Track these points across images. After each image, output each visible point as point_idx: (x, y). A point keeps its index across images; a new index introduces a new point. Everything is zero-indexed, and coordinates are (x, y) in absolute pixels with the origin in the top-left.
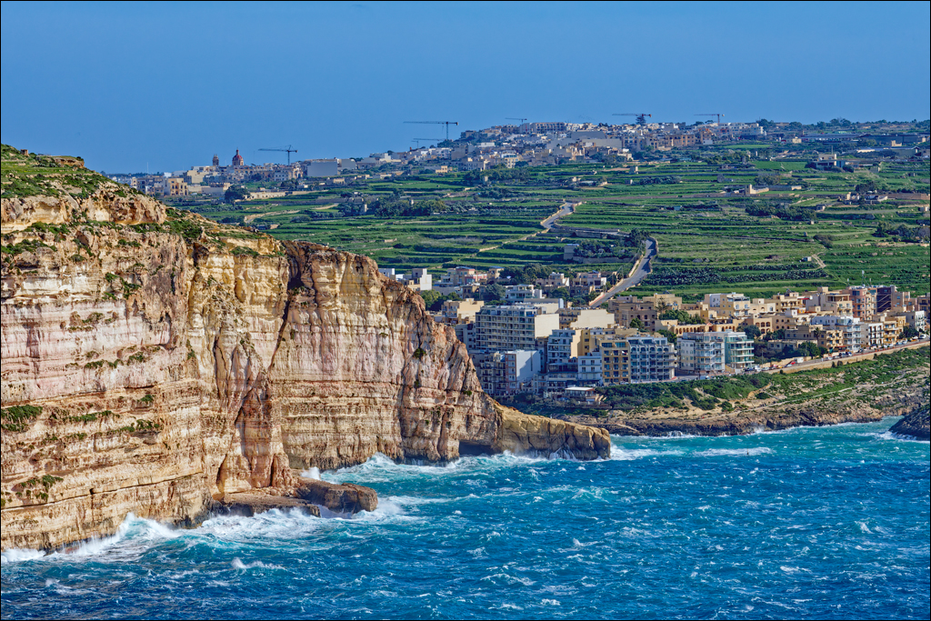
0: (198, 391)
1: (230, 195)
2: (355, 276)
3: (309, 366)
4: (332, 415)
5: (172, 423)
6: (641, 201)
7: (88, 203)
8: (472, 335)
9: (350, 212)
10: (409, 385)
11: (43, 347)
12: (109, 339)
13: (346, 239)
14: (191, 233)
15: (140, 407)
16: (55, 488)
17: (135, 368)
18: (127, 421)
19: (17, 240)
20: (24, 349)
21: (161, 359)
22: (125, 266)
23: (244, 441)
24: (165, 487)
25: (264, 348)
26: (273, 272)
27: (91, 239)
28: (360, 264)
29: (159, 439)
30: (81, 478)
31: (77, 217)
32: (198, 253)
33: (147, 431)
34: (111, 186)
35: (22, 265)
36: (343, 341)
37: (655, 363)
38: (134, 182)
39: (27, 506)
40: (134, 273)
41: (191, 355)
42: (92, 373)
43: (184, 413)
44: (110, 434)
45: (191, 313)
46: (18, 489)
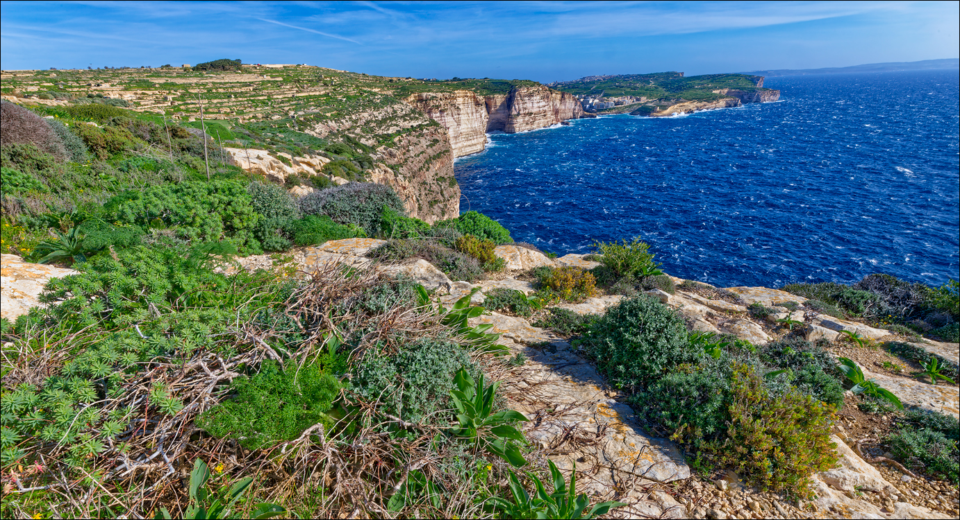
0: (551, 111)
1: (555, 86)
2: (569, 96)
3: (563, 107)
4: (566, 113)
6: (603, 86)
8: (582, 103)
9: (569, 88)
11: (533, 105)
12: (541, 104)
13: (568, 91)
14: (551, 91)
15: (544, 113)
16: (534, 122)
17: (544, 108)
19: (531, 92)
21: (547, 107)
23: (555, 116)
24: (546, 122)
26: (560, 96)
27: (540, 92)
29: (546, 117)
30: (537, 121)
31: (538, 89)
32: (552, 94)
34: (542, 85)
35: (532, 95)
36: (567, 104)
37: (603, 106)
38: (545, 85)
39: (531, 125)
40: (544, 96)
41: (550, 106)
42: (539, 109)
43: (549, 113)
44: (541, 116)
45: (550, 101)
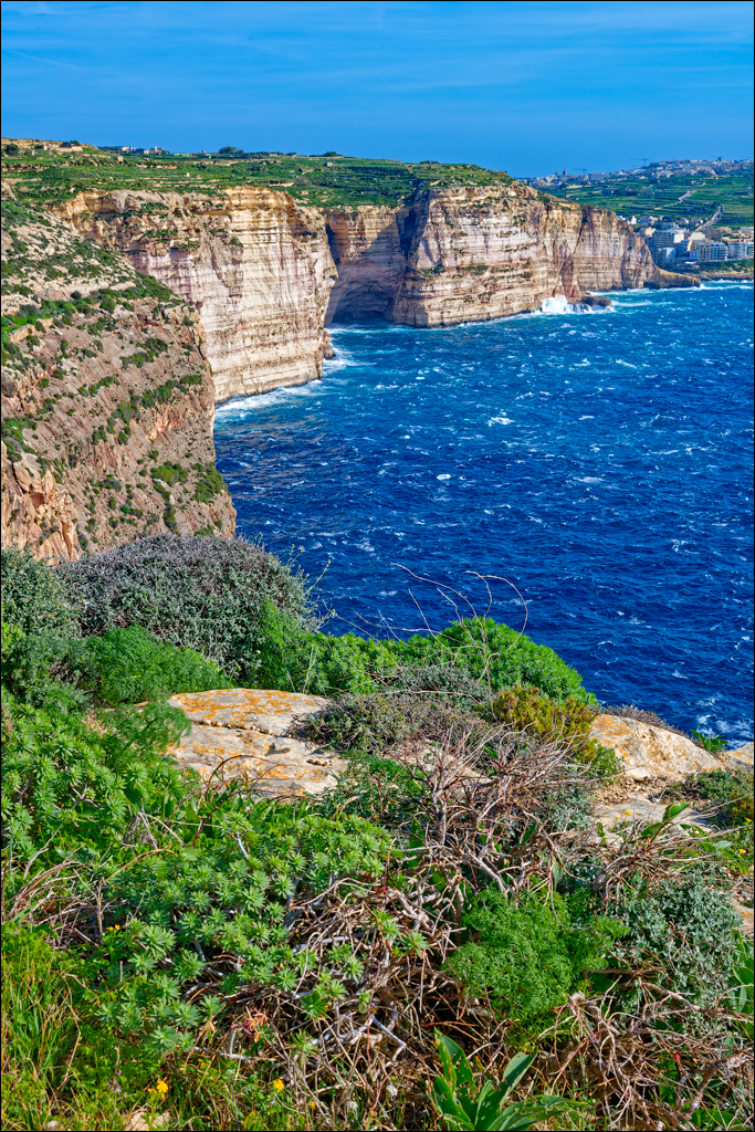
0: (546, 261)
1: (561, 187)
2: (607, 218)
3: (588, 252)
4: (596, 271)
5: (537, 273)
6: (718, 191)
7: (508, 189)
8: (650, 242)
9: (606, 193)
10: (626, 260)
11: (490, 243)
12: (514, 241)
13: (604, 204)
14: (546, 201)
15: (525, 267)
16: (492, 296)
17: (523, 252)
18: (520, 272)
19: (482, 203)
20: (483, 244)
21: (533, 249)
22: (521, 213)
23: (563, 280)
24: (533, 297)
25: (572, 245)
26: (576, 216)
27: (509, 203)
28: (609, 214)
29: (531, 279)
30: (502, 293)
31: (504, 194)
32: (549, 209)
33: (527, 276)
34: (517, 183)
35: (483, 212)
36: (601, 243)
37: (720, 253)
38: (525, 181)
39: (482, 302)
40: (524, 216)
41: (545, 247)
42: (508, 254)
43: (541, 269)
44: (513, 276)
45: (545, 232)
46: (479, 296)
